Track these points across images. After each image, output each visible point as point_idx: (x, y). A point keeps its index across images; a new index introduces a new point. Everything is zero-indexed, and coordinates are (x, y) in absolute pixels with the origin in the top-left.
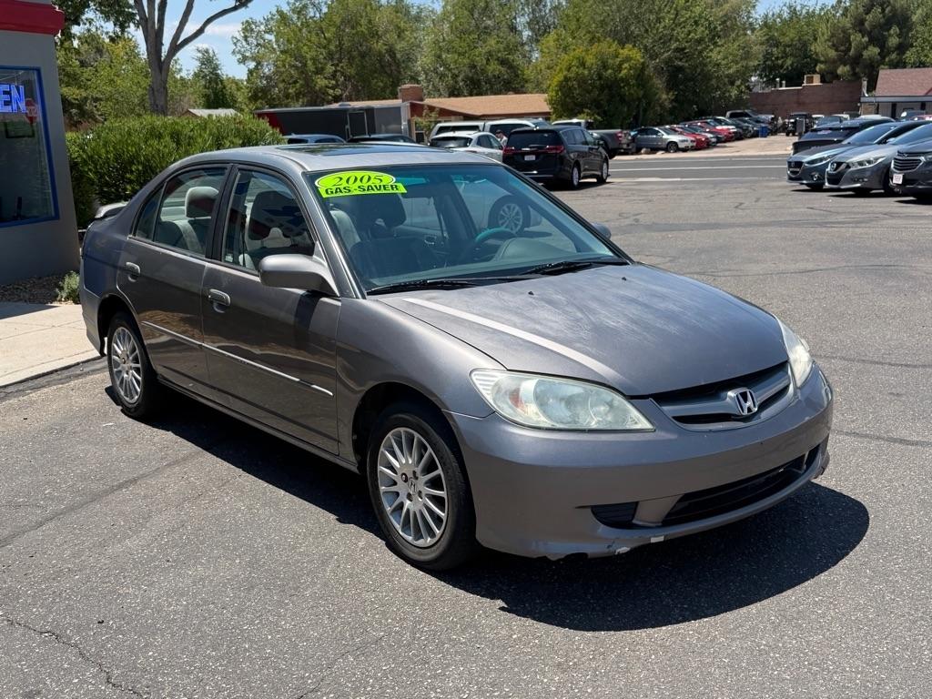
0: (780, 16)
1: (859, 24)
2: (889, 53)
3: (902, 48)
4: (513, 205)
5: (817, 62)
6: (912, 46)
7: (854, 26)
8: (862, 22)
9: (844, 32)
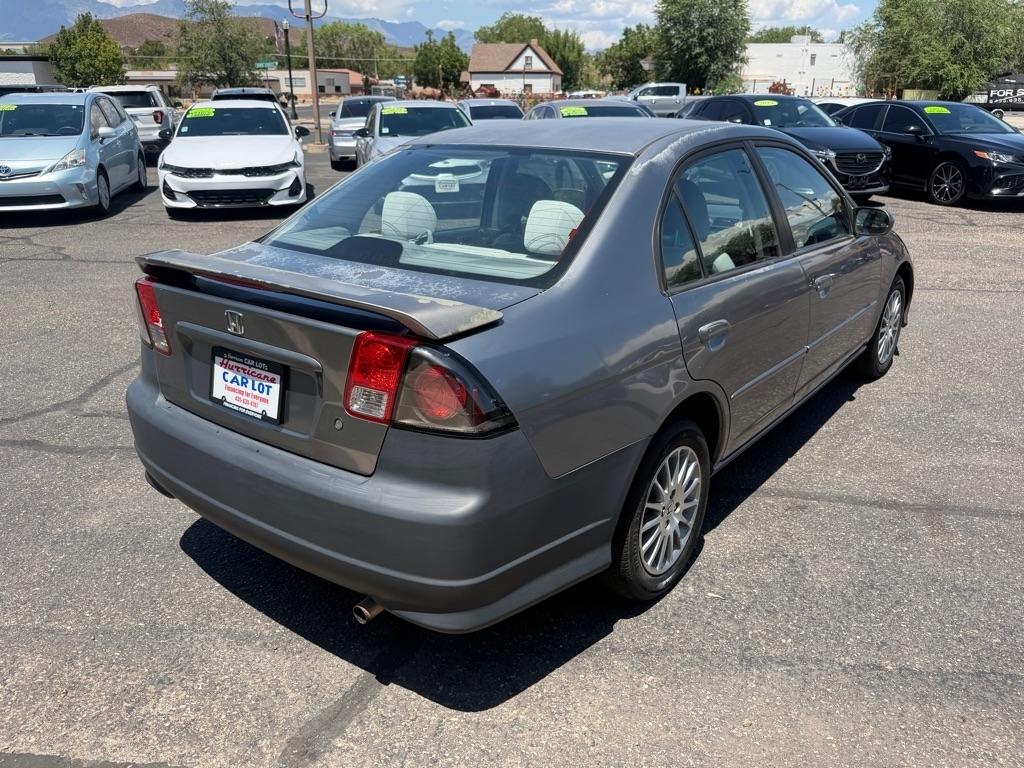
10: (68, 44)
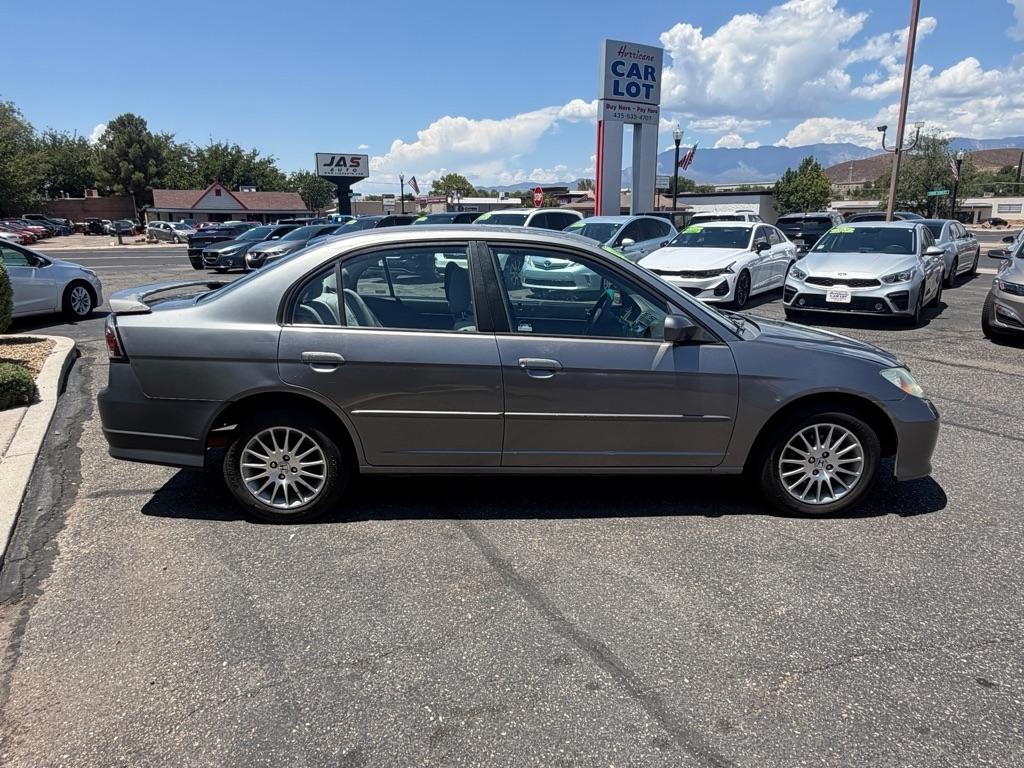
0: (43, 141)
1: (124, 155)
2: (151, 178)
3: (160, 175)
4: (80, 288)
5: (94, 180)
6: (167, 174)
7: (119, 156)
8: (126, 154)
9: (113, 159)
10: (789, 182)
